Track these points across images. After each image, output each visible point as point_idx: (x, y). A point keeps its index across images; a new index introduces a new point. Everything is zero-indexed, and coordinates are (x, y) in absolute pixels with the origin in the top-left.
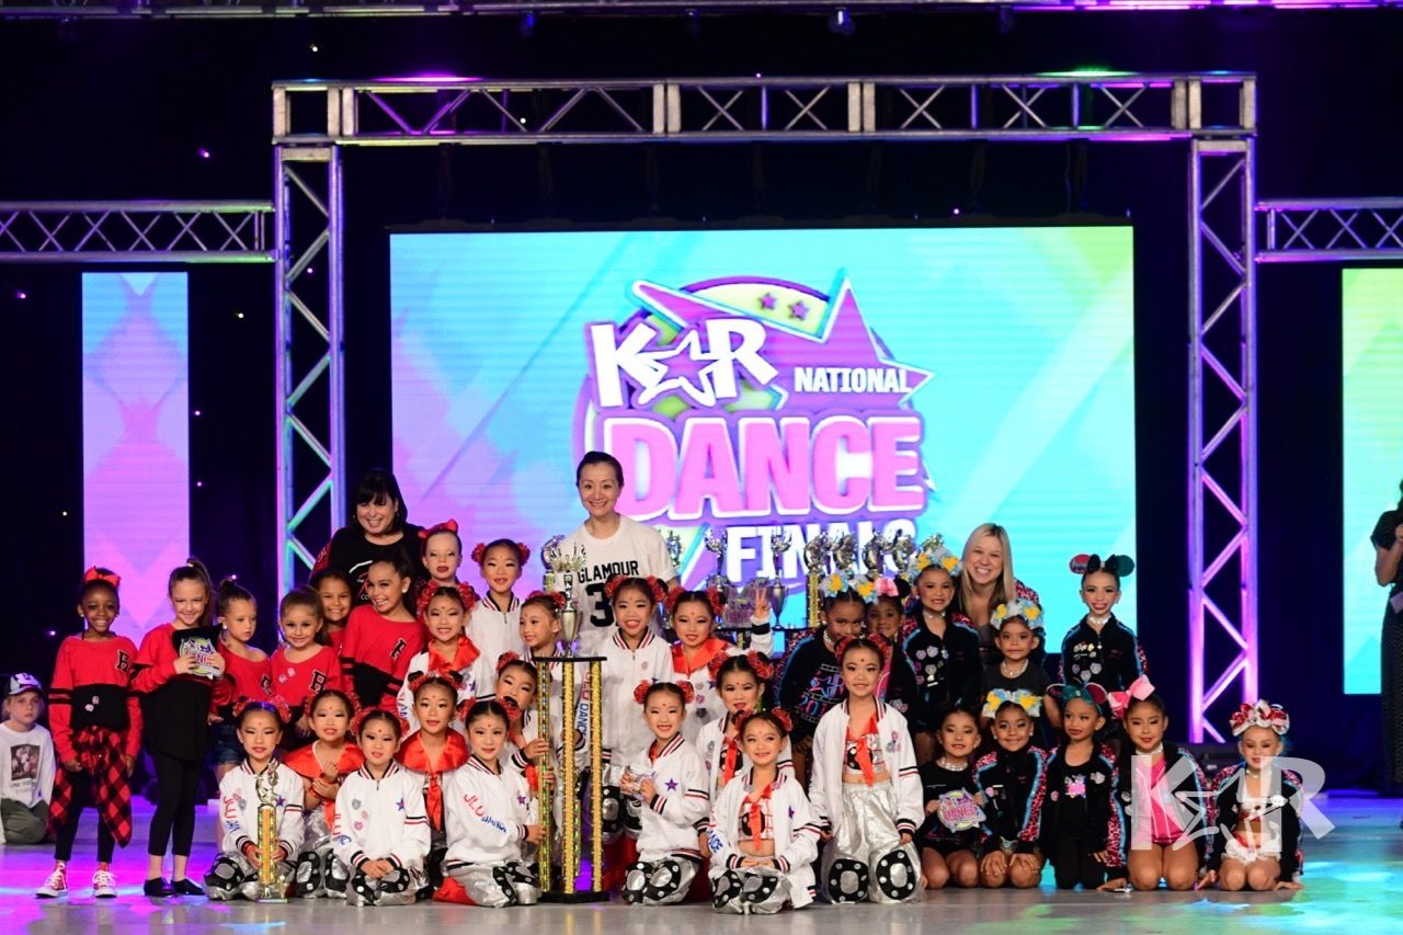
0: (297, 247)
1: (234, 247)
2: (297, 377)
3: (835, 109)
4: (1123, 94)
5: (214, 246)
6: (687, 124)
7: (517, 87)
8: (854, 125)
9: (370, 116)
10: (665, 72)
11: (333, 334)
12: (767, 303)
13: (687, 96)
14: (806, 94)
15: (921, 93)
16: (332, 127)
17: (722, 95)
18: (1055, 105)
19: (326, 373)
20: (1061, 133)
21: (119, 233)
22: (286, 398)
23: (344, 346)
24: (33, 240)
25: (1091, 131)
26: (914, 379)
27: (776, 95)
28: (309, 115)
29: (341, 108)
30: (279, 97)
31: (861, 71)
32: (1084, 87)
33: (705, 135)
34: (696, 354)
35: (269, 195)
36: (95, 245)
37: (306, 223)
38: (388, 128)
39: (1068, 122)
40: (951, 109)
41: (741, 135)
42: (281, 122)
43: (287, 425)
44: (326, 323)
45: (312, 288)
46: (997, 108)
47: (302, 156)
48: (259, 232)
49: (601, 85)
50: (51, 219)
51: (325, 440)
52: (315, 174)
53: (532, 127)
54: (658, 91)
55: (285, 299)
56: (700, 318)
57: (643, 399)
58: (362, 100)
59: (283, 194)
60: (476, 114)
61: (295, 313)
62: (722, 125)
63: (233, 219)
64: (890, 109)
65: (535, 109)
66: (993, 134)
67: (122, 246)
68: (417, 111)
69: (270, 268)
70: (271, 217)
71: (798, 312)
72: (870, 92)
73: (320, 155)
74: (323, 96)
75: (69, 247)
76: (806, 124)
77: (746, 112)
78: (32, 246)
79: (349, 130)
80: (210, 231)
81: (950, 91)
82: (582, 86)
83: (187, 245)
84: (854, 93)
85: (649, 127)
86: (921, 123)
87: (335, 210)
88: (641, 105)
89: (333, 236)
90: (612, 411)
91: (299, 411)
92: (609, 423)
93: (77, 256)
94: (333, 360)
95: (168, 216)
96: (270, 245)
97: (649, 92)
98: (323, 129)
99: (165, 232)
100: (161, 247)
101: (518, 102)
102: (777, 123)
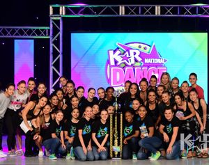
0: (54, 35)
1: (42, 35)
2: (54, 60)
3: (153, 11)
4: (206, 8)
5: (39, 35)
6: (126, 13)
7: (94, 6)
8: (156, 14)
9: (68, 12)
10: (122, 4)
11: (60, 51)
12: (140, 47)
13: (126, 8)
14: (148, 8)
15: (169, 8)
16: (61, 13)
17: (132, 8)
18: (193, 10)
19: (59, 59)
20: (194, 16)
21: (21, 32)
22: (52, 63)
23: (62, 53)
24: (5, 34)
25: (200, 15)
26: (165, 61)
27: (142, 8)
28: (56, 11)
29: (62, 10)
30: (51, 7)
31: (158, 4)
32: (199, 7)
33: (129, 15)
34: (128, 56)
35: (49, 26)
36: (17, 34)
37: (56, 31)
38: (71, 13)
39: (196, 14)
40: (174, 11)
41: (136, 15)
42: (51, 12)
43: (52, 68)
44: (59, 49)
45: (56, 43)
46: (183, 11)
47: (55, 18)
48: (47, 32)
49: (110, 6)
50: (9, 30)
51: (59, 70)
52: (57, 22)
53: (97, 14)
54: (121, 7)
55: (52, 45)
56: (128, 50)
57: (118, 64)
58: (66, 8)
59: (51, 25)
60: (87, 11)
61: (53, 48)
62: (132, 13)
63: (42, 30)
64: (163, 11)
65: (98, 10)
66: (182, 16)
67: (22, 35)
68: (76, 10)
69: (49, 39)
70: (49, 30)
71: (145, 48)
72: (159, 8)
73: (58, 18)
74: (59, 8)
75: (12, 35)
76: (148, 13)
77: (137, 11)
78: (5, 35)
79: (64, 14)
80: (38, 32)
81: (174, 7)
82: (107, 6)
83: (34, 35)
84: (156, 7)
85: (119, 14)
86: (169, 13)
87: (61, 29)
88: (117, 10)
89: (61, 33)
90: (113, 66)
91: (54, 65)
92: (112, 68)
93: (14, 37)
94: (60, 56)
95: (30, 29)
96: (49, 35)
97: (119, 7)
98: (59, 14)
99: (30, 32)
100: (29, 35)
101: (95, 9)
102: (142, 13)
